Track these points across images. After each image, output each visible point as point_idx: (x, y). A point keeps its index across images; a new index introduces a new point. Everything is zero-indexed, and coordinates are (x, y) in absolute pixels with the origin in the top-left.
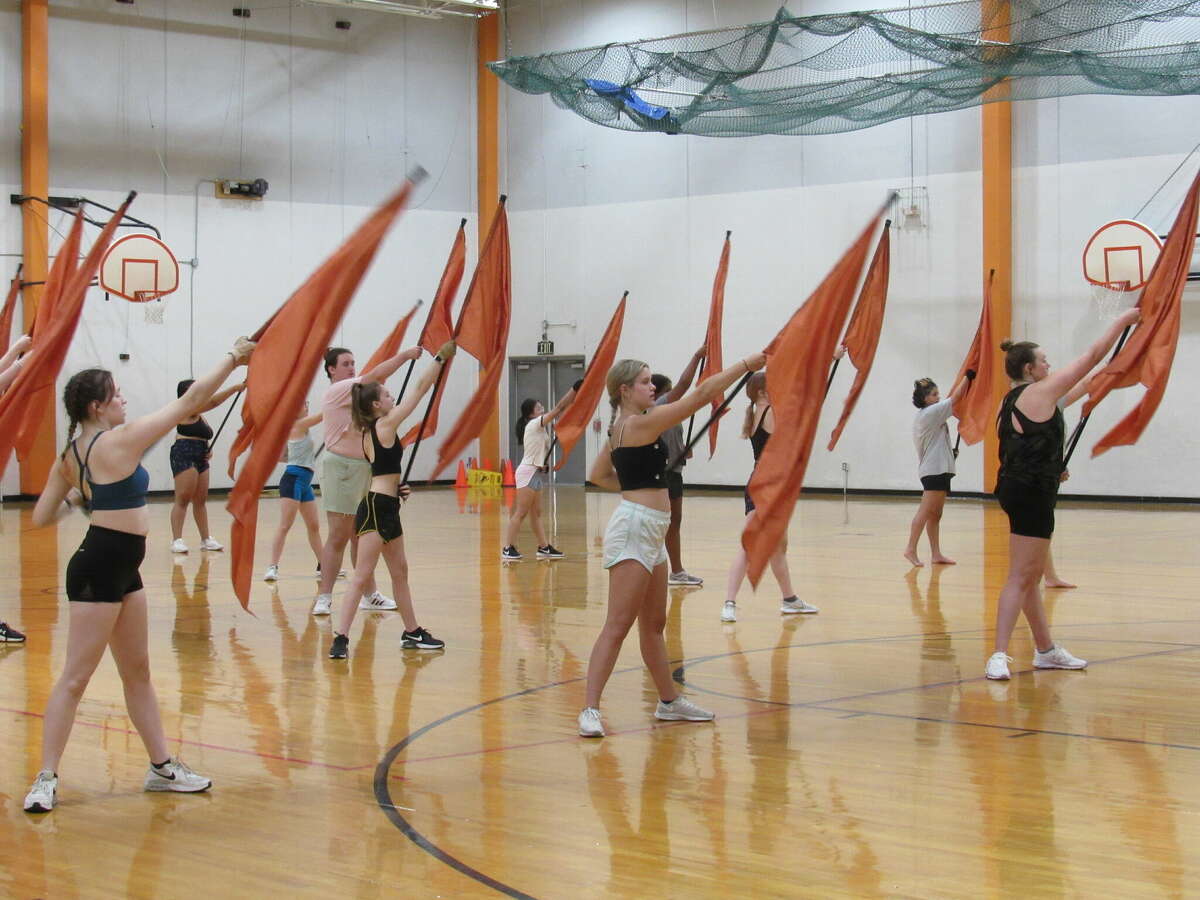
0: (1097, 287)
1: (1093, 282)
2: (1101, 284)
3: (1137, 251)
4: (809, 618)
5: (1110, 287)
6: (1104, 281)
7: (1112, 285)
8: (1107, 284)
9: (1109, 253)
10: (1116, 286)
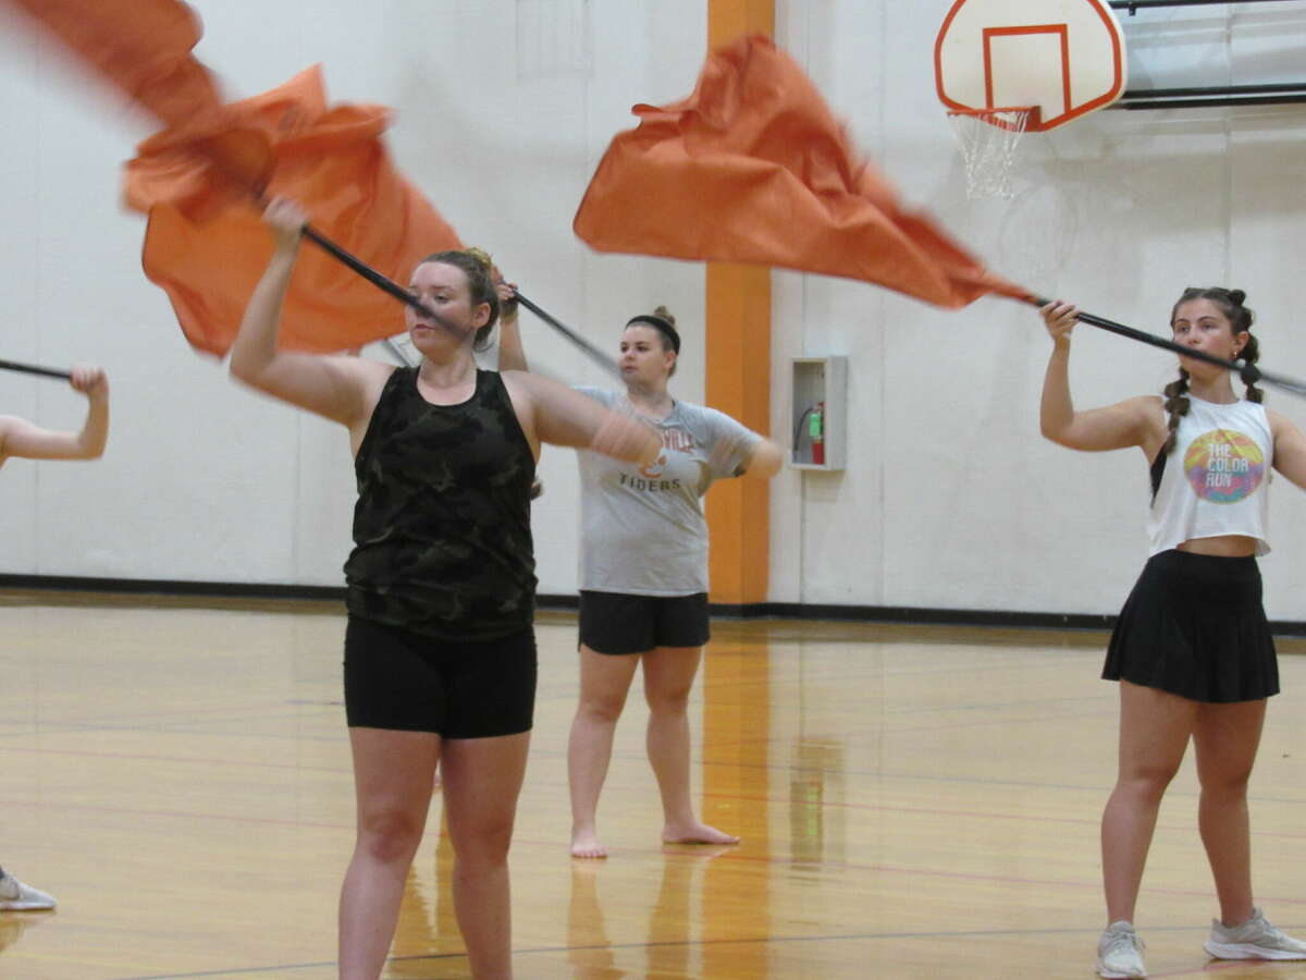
0: (963, 118)
1: (956, 108)
2: (973, 113)
3: (1057, 36)
4: (33, 923)
5: (992, 121)
6: (981, 104)
7: (1000, 116)
8: (988, 114)
9: (993, 40)
10: (1011, 118)
